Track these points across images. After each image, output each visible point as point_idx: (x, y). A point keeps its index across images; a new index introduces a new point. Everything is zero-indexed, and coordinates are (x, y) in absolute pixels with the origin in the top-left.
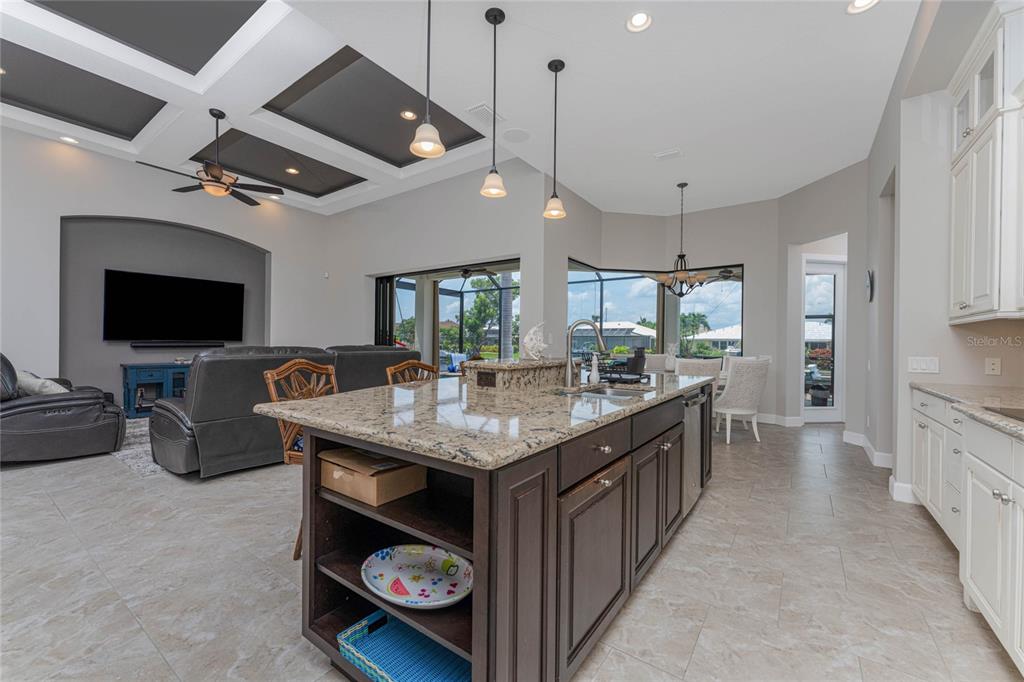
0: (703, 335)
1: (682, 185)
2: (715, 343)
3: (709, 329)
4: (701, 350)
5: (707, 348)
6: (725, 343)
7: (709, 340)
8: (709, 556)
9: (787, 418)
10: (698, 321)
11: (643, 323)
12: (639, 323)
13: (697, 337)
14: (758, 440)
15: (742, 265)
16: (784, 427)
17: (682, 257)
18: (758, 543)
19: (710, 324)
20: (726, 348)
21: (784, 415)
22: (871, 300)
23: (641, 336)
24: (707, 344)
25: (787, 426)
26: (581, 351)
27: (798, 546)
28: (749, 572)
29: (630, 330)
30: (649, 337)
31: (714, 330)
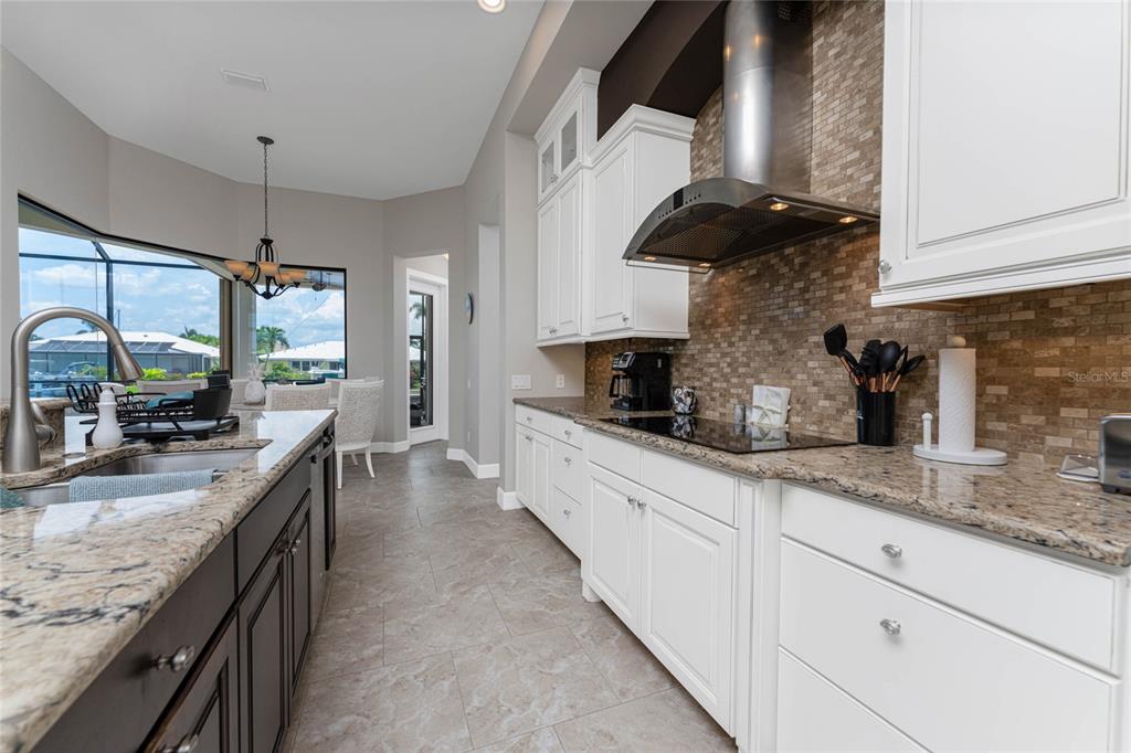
0: (280, 354)
1: (266, 141)
2: (296, 364)
3: (288, 347)
4: (279, 372)
5: (285, 370)
6: (308, 363)
7: (289, 360)
8: (357, 680)
9: (396, 444)
10: (274, 337)
11: (191, 335)
12: (182, 336)
13: (272, 356)
14: (373, 476)
15: (344, 270)
16: (393, 454)
17: (267, 242)
18: (413, 622)
19: (289, 341)
20: (309, 369)
21: (393, 441)
22: (471, 322)
23: (187, 354)
24: (286, 365)
25: (396, 452)
26: (62, 377)
27: (453, 602)
28: (416, 677)
29: (169, 345)
30: (201, 355)
31: (295, 347)
